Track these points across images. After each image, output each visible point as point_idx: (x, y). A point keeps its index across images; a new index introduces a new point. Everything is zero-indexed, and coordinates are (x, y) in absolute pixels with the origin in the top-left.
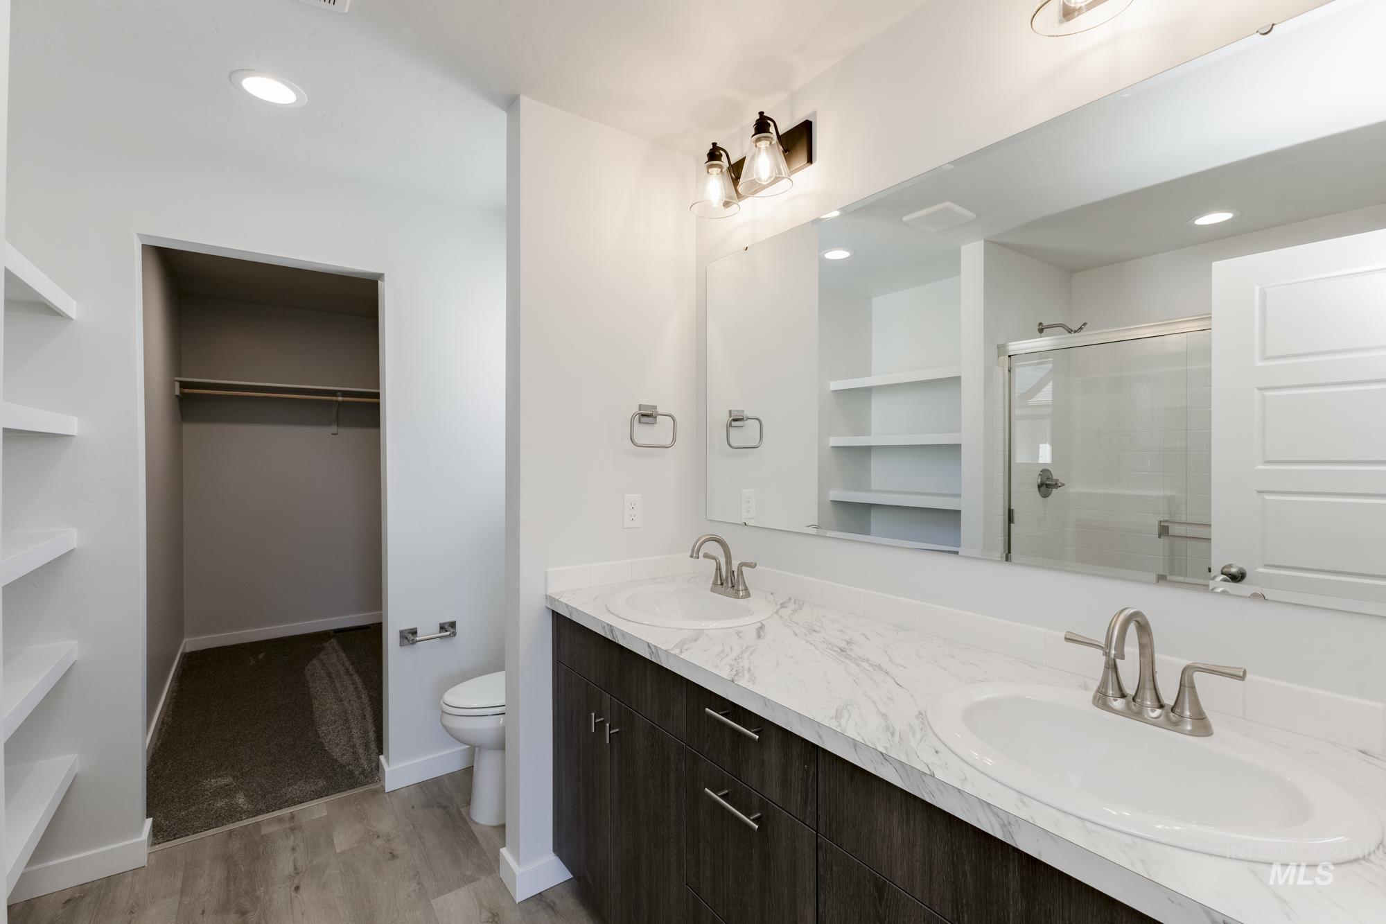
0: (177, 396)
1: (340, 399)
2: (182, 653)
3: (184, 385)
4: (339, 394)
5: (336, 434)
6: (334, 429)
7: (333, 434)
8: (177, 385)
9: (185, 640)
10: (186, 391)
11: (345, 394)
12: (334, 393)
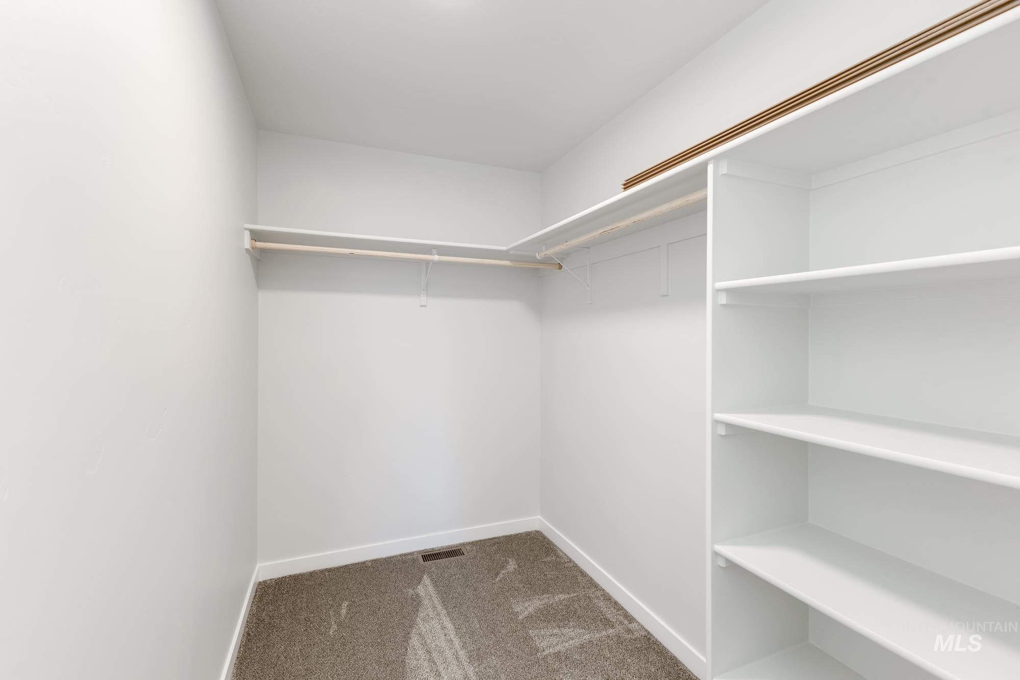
0: (246, 249)
1: (436, 258)
2: (254, 583)
3: (256, 236)
4: (434, 251)
5: (425, 306)
6: (423, 299)
7: (421, 306)
8: (247, 235)
9: (259, 565)
10: (260, 244)
11: (442, 250)
12: (427, 249)
